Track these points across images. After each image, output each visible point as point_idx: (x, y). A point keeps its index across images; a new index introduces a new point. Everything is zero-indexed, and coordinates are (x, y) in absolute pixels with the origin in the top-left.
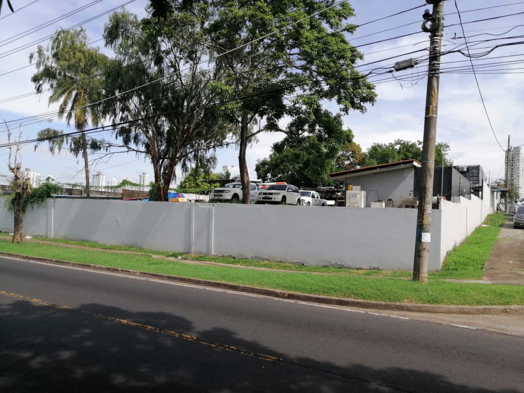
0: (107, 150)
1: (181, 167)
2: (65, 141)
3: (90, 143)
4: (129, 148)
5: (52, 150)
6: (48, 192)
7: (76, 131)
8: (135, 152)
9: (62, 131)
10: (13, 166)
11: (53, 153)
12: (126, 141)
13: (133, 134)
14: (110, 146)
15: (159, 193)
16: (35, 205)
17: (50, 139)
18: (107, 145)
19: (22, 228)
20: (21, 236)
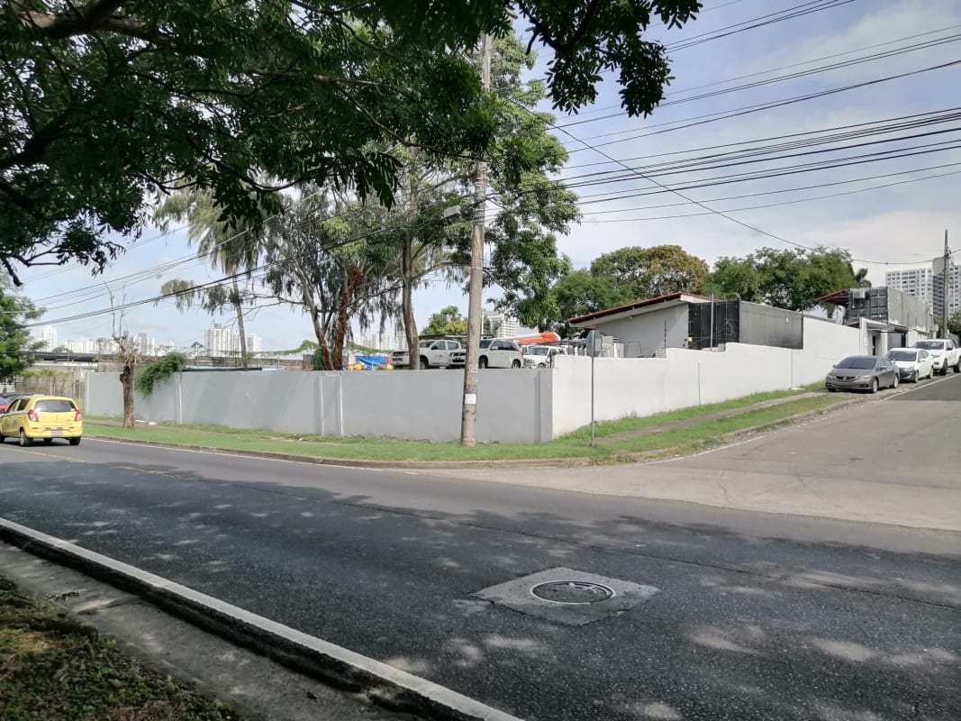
0: (252, 303)
1: (358, 321)
2: (196, 293)
3: (228, 294)
4: (279, 298)
5: (179, 305)
6: (173, 365)
7: (225, 277)
8: (289, 304)
9: (192, 283)
10: (117, 336)
11: (182, 310)
12: (278, 290)
13: (285, 279)
14: (255, 297)
15: (327, 359)
16: (162, 382)
17: (177, 293)
18: (252, 296)
19: (133, 409)
20: (132, 419)
